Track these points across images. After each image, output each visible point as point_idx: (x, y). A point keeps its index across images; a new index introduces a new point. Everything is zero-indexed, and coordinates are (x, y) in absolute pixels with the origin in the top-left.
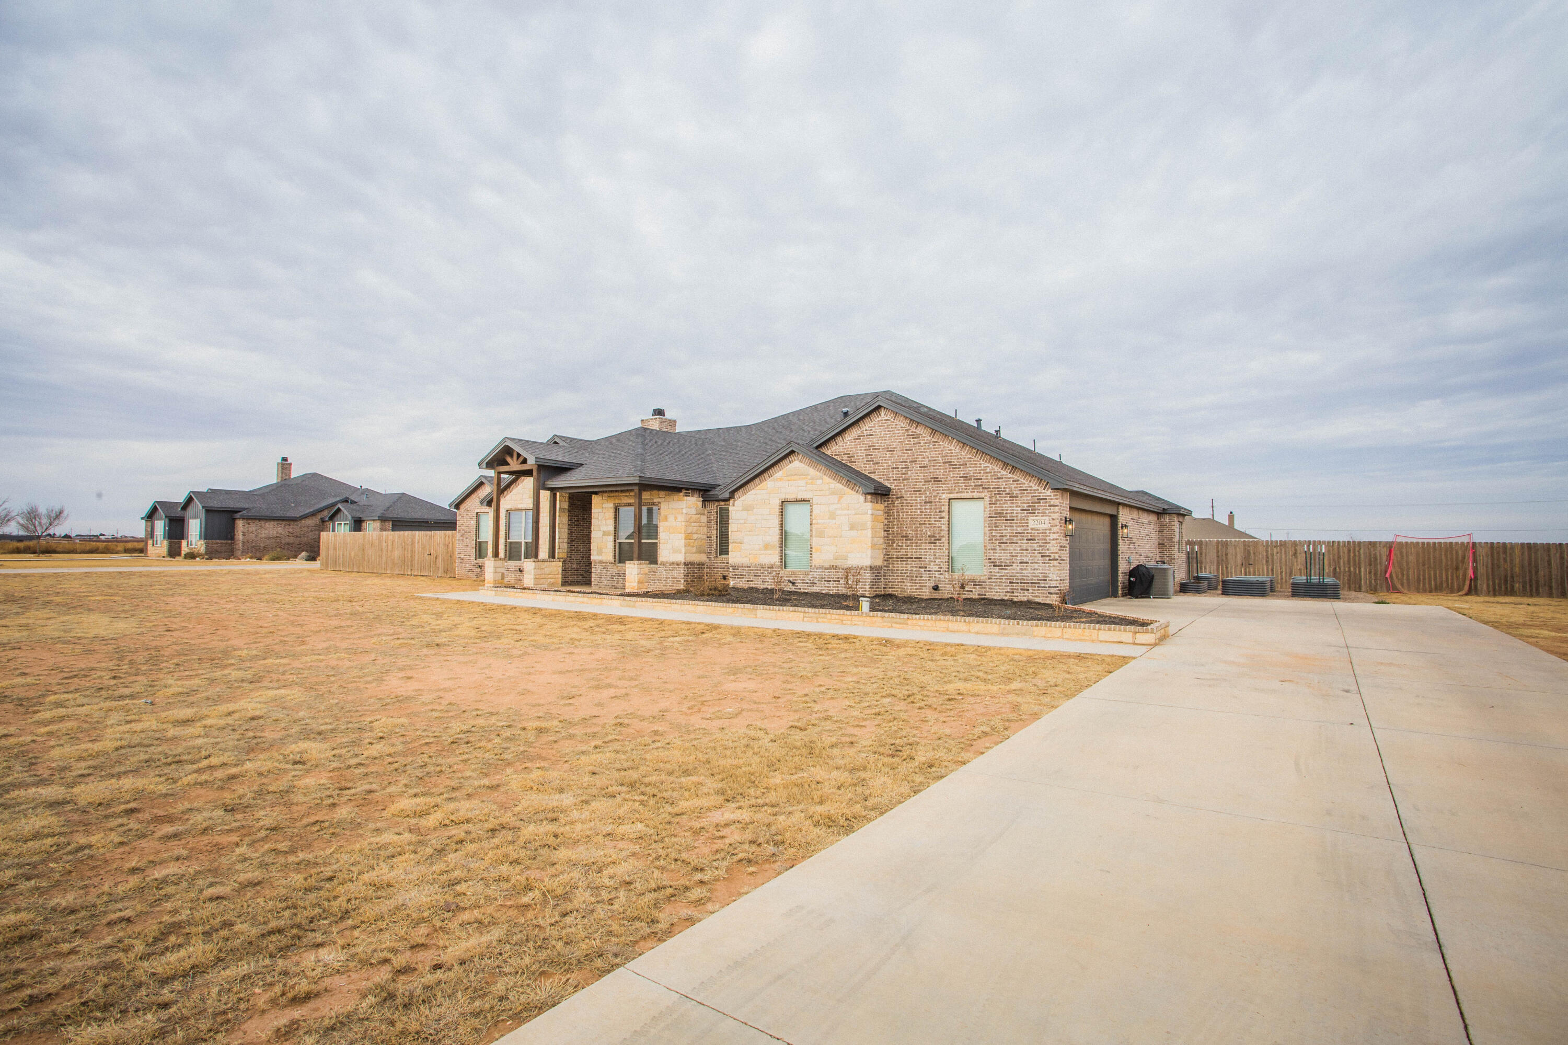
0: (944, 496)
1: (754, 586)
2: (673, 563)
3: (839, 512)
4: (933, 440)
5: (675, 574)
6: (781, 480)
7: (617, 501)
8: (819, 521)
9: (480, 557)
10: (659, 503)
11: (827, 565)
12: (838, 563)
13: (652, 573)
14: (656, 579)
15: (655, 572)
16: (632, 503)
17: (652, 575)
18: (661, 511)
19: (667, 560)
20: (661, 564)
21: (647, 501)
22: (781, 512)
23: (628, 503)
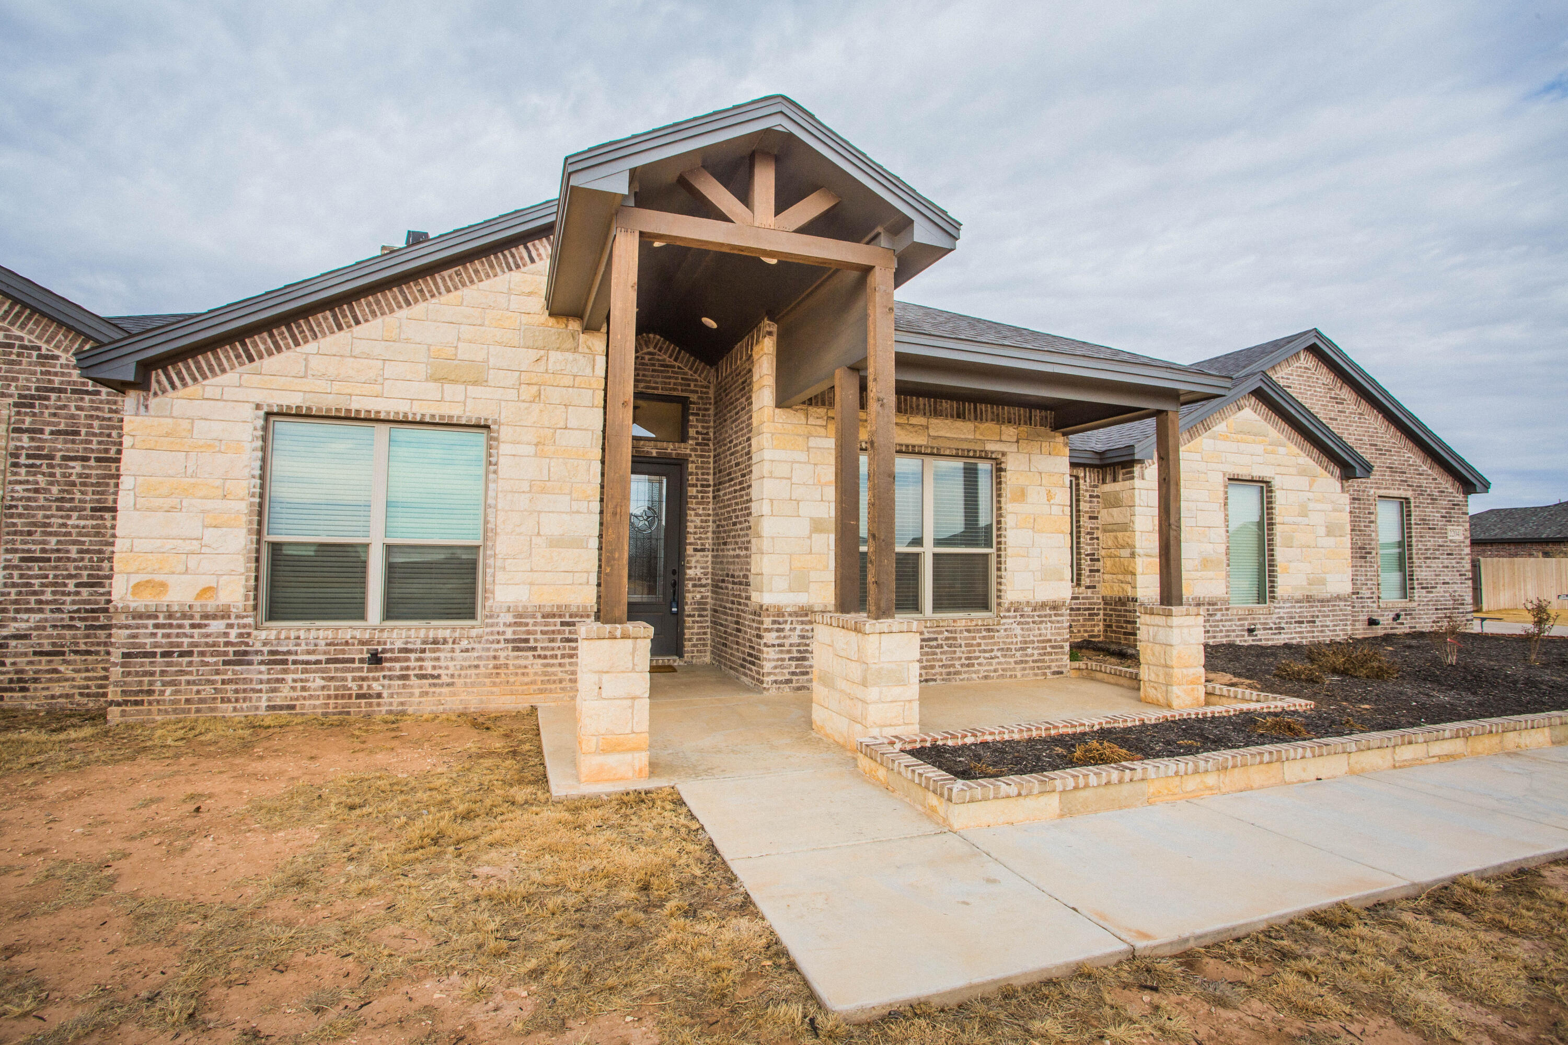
0: (1372, 492)
2: (1043, 605)
3: (1311, 505)
4: (1359, 411)
5: (1048, 631)
6: (1226, 438)
8: (1286, 519)
10: (1004, 454)
11: (1298, 595)
12: (1316, 592)
13: (984, 633)
14: (995, 648)
15: (992, 630)
16: (914, 446)
17: (984, 638)
18: (1008, 474)
19: (1026, 599)
20: (1009, 611)
21: (965, 446)
22: (1226, 498)
23: (902, 445)
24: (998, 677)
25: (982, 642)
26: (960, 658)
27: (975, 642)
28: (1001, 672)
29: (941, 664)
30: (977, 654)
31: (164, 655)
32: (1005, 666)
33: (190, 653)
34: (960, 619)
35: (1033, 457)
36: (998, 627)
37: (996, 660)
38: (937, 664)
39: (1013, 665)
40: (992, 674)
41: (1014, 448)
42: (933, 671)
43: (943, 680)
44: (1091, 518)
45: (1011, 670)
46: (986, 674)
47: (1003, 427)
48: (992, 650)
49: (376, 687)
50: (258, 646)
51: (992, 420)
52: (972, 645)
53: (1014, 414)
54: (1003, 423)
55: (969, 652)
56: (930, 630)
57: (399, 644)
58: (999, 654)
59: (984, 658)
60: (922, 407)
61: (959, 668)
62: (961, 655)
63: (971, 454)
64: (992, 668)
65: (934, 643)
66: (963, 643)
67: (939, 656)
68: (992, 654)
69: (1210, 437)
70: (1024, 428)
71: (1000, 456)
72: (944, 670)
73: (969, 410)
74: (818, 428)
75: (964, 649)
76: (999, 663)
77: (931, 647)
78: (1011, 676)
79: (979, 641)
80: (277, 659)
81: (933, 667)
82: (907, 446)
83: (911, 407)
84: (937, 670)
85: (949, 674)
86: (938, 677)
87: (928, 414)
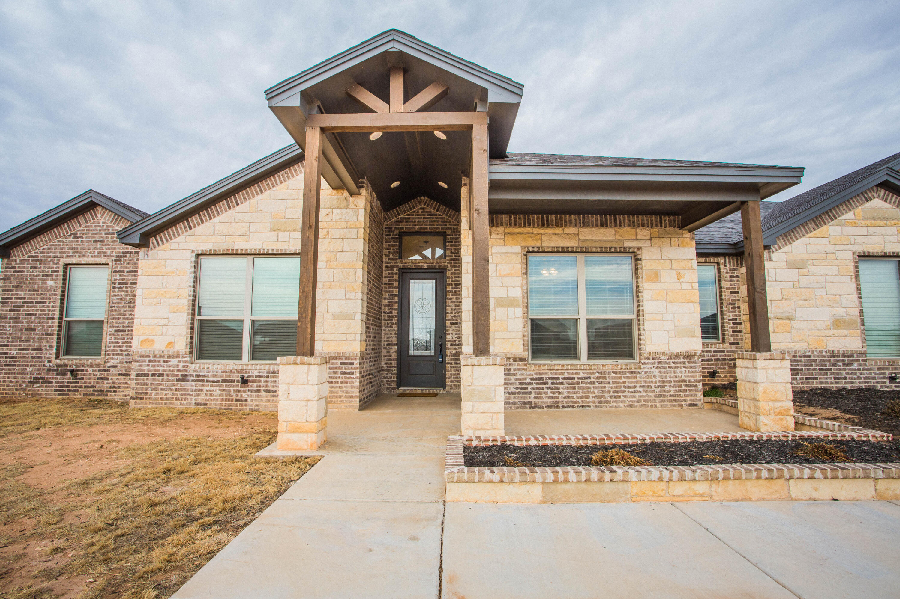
1: (819, 386)
2: (678, 355)
5: (683, 374)
6: (854, 224)
7: (532, 243)
9: (68, 352)
10: (639, 249)
13: (628, 375)
14: (638, 385)
15: (635, 373)
16: (568, 248)
17: (628, 378)
18: (644, 262)
19: (663, 351)
20: (648, 358)
21: (608, 245)
22: (857, 272)
23: (559, 247)
24: (641, 406)
25: (627, 380)
26: (609, 392)
27: (621, 381)
28: (643, 403)
29: (594, 395)
30: (623, 389)
31: (153, 375)
32: (647, 398)
33: (162, 375)
34: (609, 364)
35: (663, 249)
36: (639, 371)
37: (639, 394)
38: (591, 395)
39: (653, 398)
40: (636, 404)
41: (648, 243)
42: (588, 400)
43: (596, 406)
44: (732, 293)
45: (651, 401)
46: (630, 403)
47: (638, 230)
48: (635, 387)
49: (245, 396)
50: (191, 372)
51: (629, 226)
52: (618, 383)
53: (647, 220)
54: (638, 227)
55: (617, 387)
56: (585, 371)
57: (256, 373)
58: (641, 390)
59: (629, 392)
60: (573, 221)
61: (608, 399)
62: (610, 389)
63: (613, 250)
64: (635, 399)
65: (588, 381)
66: (611, 381)
67: (592, 390)
68: (636, 389)
69: (836, 225)
70: (655, 230)
71: (636, 250)
72: (596, 400)
73: (611, 220)
74: (498, 240)
75: (611, 385)
76: (641, 396)
77: (586, 383)
78: (652, 406)
79: (624, 380)
80: (200, 379)
81: (587, 397)
82: (563, 248)
83: (565, 222)
84: (591, 399)
85: (600, 402)
86: (592, 404)
87: (578, 225)
